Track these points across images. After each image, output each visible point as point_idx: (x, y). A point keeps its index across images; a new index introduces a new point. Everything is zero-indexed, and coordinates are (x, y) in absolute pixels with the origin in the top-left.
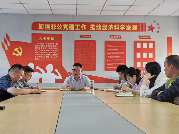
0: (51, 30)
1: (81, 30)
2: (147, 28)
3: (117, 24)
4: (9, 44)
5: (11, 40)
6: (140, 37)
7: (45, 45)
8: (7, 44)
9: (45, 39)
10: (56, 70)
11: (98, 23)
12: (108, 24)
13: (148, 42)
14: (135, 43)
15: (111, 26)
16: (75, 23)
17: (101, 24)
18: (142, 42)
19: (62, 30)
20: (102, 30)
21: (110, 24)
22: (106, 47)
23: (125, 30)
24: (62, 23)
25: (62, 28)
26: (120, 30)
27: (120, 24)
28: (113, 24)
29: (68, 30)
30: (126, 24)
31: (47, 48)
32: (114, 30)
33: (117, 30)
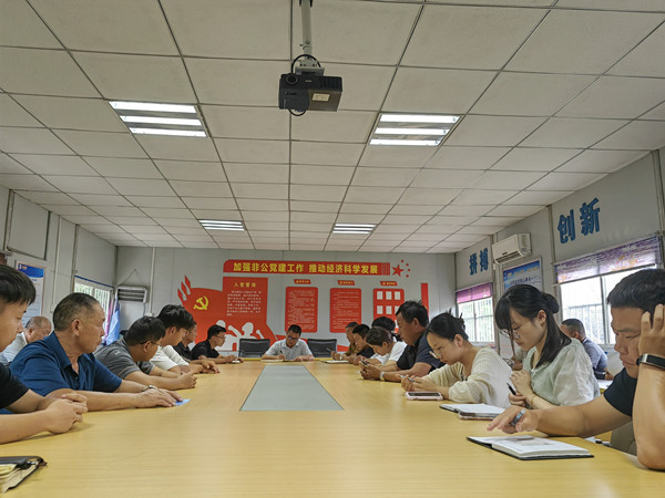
0: (252, 272)
1: (295, 273)
2: (392, 271)
3: (348, 263)
4: (189, 293)
5: (192, 287)
6: (382, 282)
7: (242, 294)
8: (185, 292)
9: (242, 284)
10: (258, 332)
11: (321, 263)
12: (335, 264)
13: (393, 291)
14: (375, 291)
15: (340, 267)
16: (286, 263)
17: (326, 264)
18: (384, 291)
19: (269, 272)
20: (326, 273)
21: (339, 263)
22: (332, 297)
23: (359, 273)
24: (269, 263)
25: (269, 269)
26: (353, 273)
27: (352, 264)
28: (343, 263)
29: (277, 272)
30: (361, 264)
31: (246, 298)
32: (343, 273)
33: (348, 273)
